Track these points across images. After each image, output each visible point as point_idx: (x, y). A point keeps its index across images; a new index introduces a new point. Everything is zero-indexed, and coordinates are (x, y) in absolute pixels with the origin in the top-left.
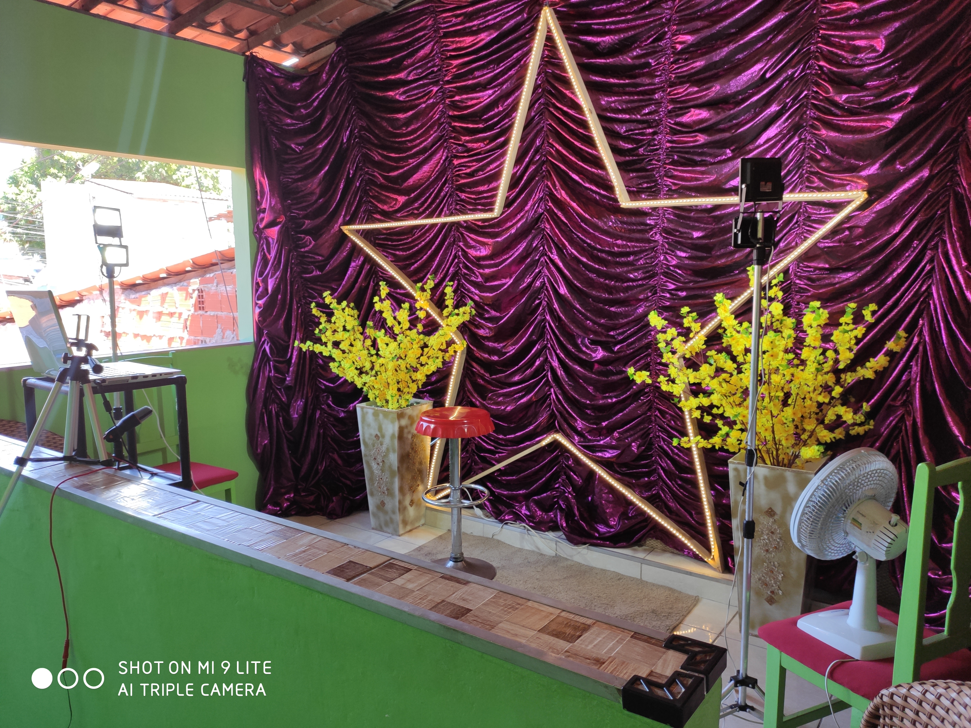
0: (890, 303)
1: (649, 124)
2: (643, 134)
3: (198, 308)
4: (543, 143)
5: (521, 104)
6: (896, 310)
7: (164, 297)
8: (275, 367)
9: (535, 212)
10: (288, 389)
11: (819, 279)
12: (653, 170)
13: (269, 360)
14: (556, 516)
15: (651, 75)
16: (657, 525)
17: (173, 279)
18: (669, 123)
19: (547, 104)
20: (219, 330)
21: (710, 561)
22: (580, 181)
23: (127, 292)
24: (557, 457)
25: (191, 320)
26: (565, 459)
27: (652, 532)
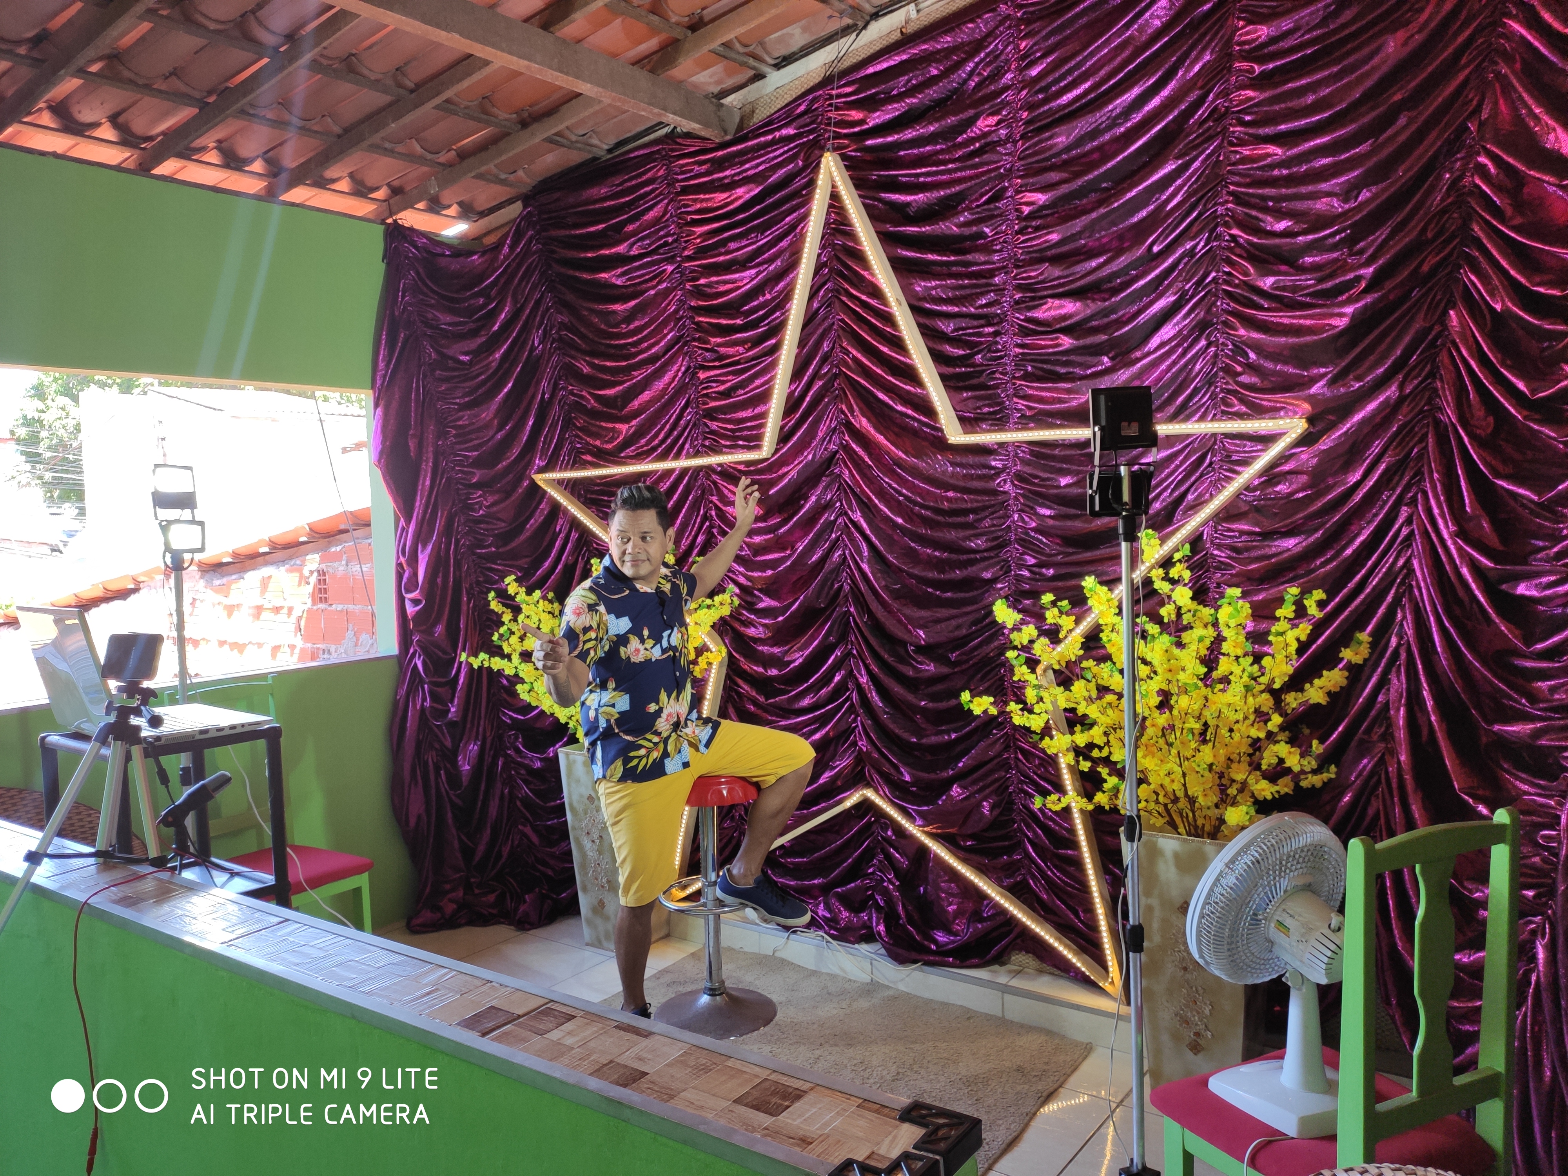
0: (1351, 585)
1: (988, 320)
2: (979, 335)
3: (317, 600)
4: (833, 348)
5: (797, 291)
6: (1362, 596)
7: (265, 583)
8: (430, 692)
9: (826, 449)
10: (452, 724)
11: (1247, 549)
12: (996, 387)
13: (422, 682)
14: (870, 919)
15: (987, 249)
16: (1025, 932)
17: (280, 555)
18: (1018, 318)
19: (837, 291)
20: (350, 634)
21: (1106, 986)
22: (891, 403)
23: (208, 576)
24: (869, 825)
25: (307, 619)
26: (882, 828)
27: (1019, 941)
